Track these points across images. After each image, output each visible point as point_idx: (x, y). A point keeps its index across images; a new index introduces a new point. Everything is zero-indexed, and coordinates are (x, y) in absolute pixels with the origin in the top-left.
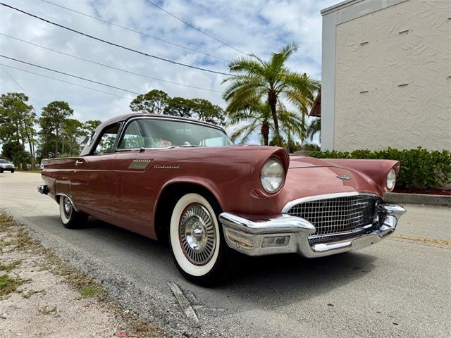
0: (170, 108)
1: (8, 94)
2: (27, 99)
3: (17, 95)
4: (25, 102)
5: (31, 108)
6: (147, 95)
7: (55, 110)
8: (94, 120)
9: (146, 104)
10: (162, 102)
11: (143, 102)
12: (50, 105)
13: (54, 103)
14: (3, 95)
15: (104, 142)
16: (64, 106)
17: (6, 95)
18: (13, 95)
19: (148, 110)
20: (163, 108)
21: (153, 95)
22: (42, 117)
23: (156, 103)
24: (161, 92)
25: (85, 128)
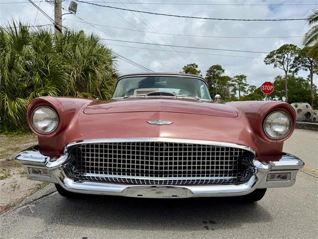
0: (299, 57)
1: (188, 65)
2: (197, 66)
3: (192, 65)
4: (196, 69)
5: (199, 72)
6: (278, 50)
7: (213, 71)
8: (239, 75)
9: (277, 57)
10: (292, 53)
11: (275, 56)
12: (211, 68)
13: (212, 67)
14: (185, 67)
15: (246, 90)
16: (218, 67)
17: (187, 66)
18: (190, 65)
19: (280, 62)
20: (293, 59)
21: (284, 49)
22: (206, 77)
23: (286, 56)
24: (291, 45)
25: (233, 81)
